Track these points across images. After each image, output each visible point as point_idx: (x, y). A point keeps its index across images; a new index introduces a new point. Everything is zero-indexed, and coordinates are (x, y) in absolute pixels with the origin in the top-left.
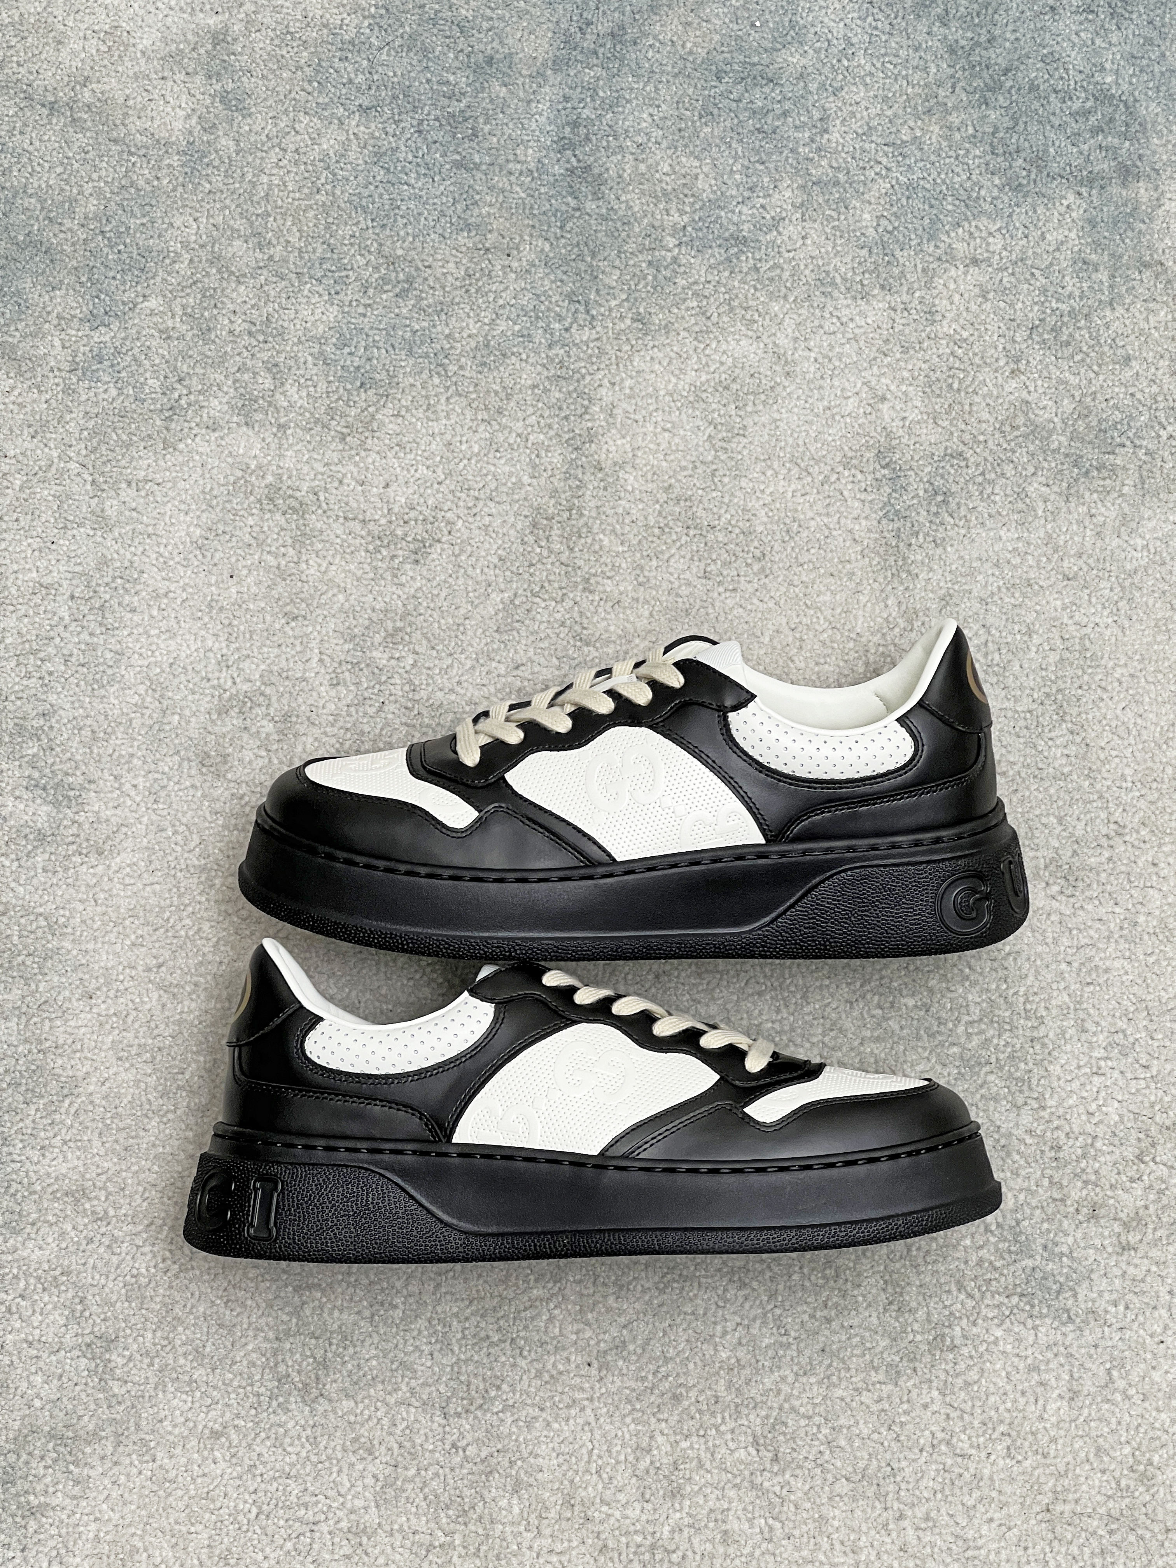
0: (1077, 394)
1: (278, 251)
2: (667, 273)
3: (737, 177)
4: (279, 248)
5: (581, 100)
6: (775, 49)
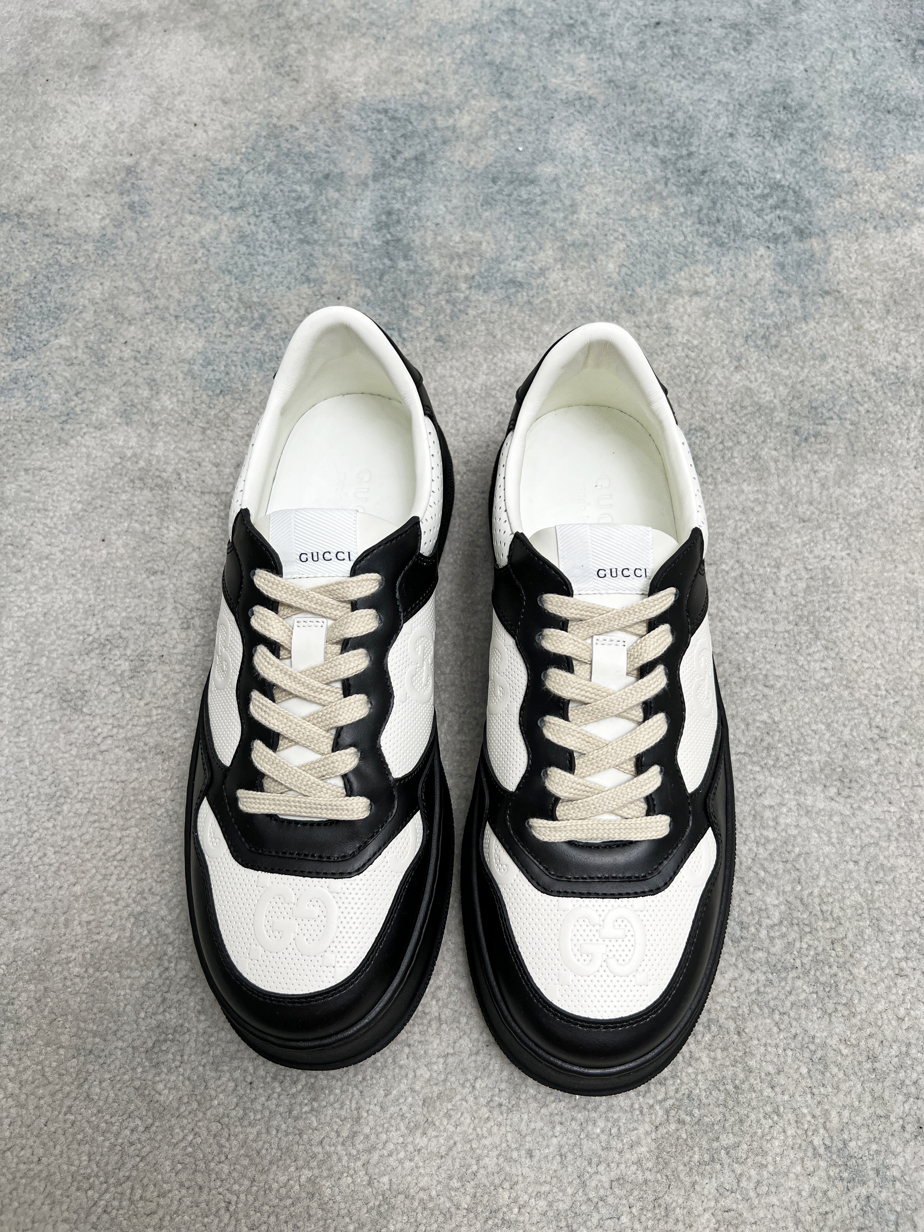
0: (790, 382)
1: (162, 302)
2: (462, 307)
3: (511, 243)
4: (163, 300)
5: (394, 198)
6: (534, 164)
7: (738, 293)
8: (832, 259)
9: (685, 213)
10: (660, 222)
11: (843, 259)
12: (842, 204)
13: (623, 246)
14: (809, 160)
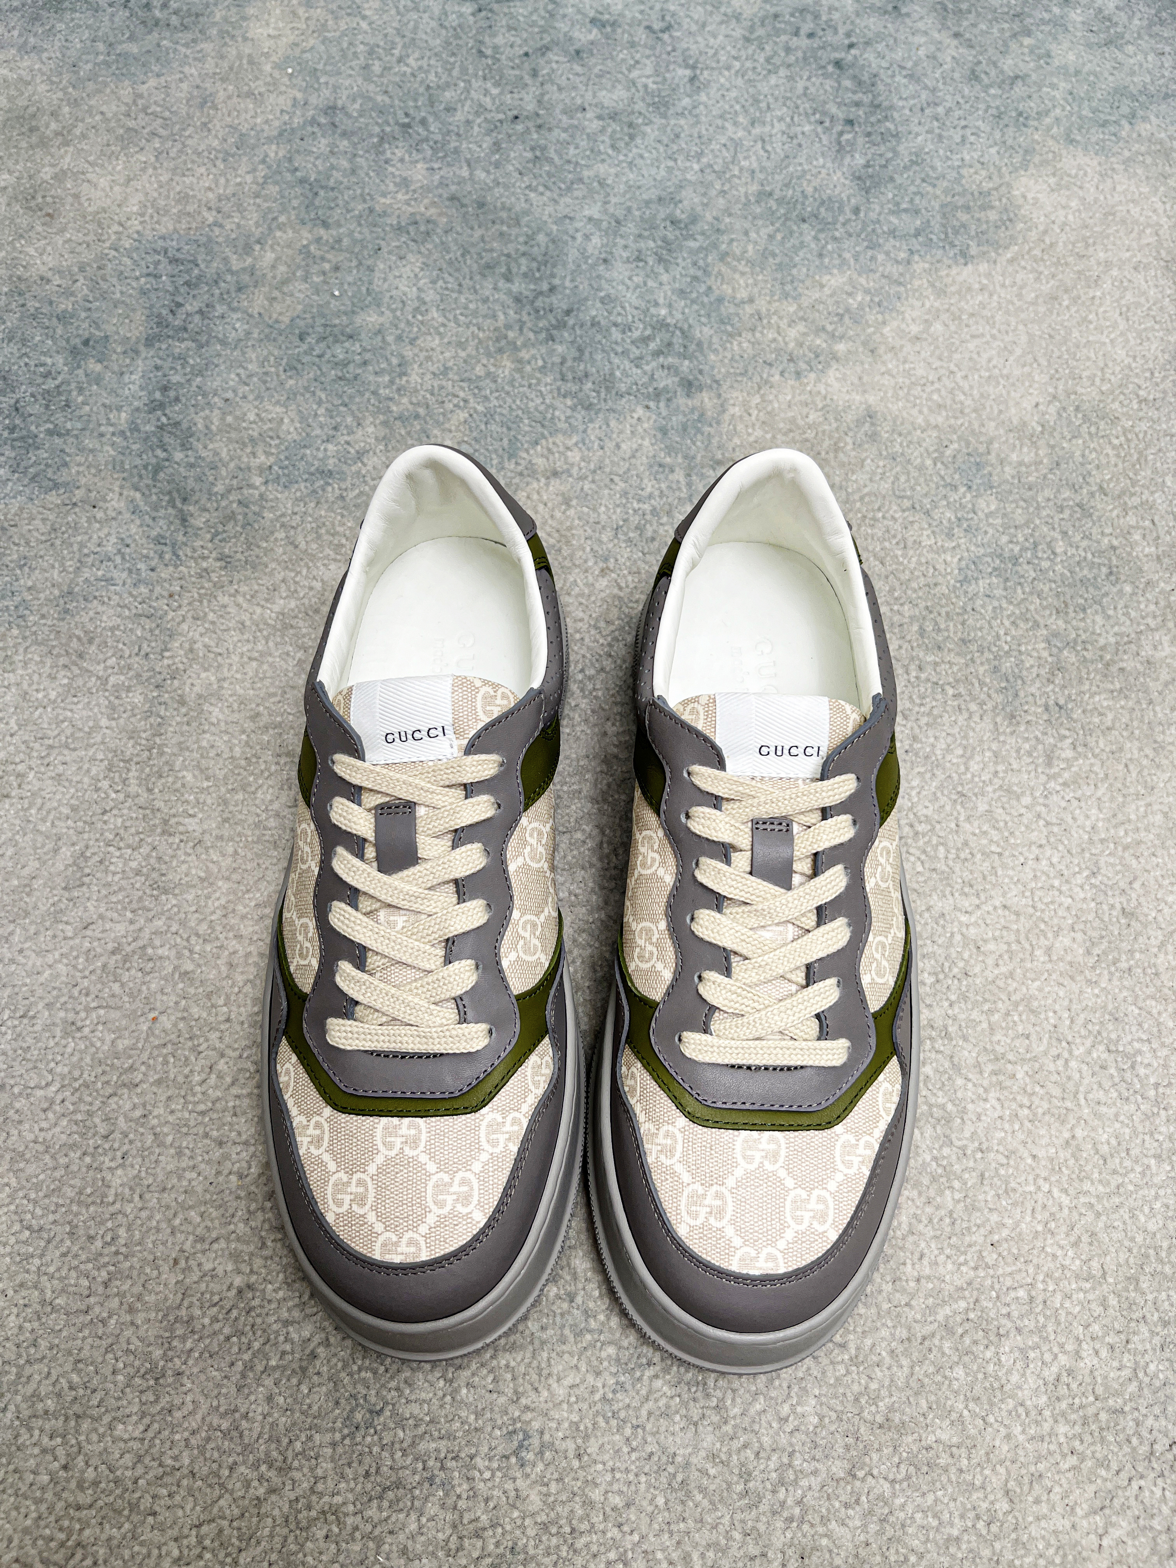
3: (322, 419)
5: (172, 368)
6: (353, 312)
7: (608, 470)
8: (726, 417)
9: (544, 367)
10: (512, 382)
11: (741, 417)
12: (742, 345)
13: (463, 415)
14: (703, 288)
